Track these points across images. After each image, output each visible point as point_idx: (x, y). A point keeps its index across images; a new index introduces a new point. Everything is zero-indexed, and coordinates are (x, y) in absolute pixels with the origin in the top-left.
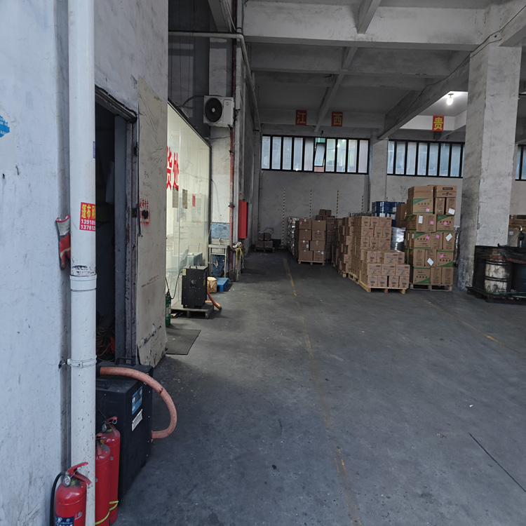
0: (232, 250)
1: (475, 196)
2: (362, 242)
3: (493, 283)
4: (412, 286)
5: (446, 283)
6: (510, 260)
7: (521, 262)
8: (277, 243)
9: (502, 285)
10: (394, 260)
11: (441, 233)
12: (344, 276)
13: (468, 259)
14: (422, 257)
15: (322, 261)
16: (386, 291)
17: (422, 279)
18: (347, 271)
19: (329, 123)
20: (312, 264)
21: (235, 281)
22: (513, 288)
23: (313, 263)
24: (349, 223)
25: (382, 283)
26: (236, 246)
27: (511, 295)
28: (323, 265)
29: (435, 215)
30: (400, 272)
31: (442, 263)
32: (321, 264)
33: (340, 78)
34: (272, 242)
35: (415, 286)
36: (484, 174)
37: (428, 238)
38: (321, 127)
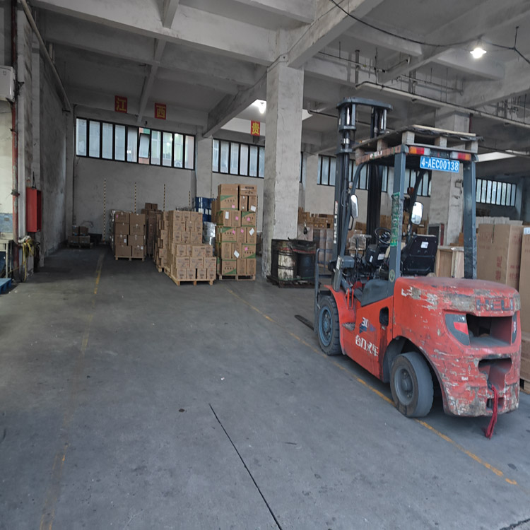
0: (17, 246)
1: (272, 197)
2: (174, 237)
3: (283, 271)
4: (221, 277)
5: (250, 273)
6: (295, 251)
7: (304, 252)
8: (96, 238)
9: (290, 273)
10: (202, 253)
11: (245, 228)
12: (160, 270)
13: (268, 251)
14: (230, 250)
15: (142, 256)
16: (195, 283)
17: (230, 271)
18: (163, 266)
19: (151, 114)
20: (130, 260)
21: (22, 282)
22: (298, 274)
23: (132, 259)
24: (164, 217)
25: (191, 275)
26: (23, 240)
27: (296, 281)
28: (143, 260)
29: (240, 212)
30: (208, 264)
31: (247, 255)
32: (141, 259)
33: (154, 69)
34: (89, 237)
35: (224, 277)
36: (278, 177)
37: (234, 232)
38: (144, 117)
